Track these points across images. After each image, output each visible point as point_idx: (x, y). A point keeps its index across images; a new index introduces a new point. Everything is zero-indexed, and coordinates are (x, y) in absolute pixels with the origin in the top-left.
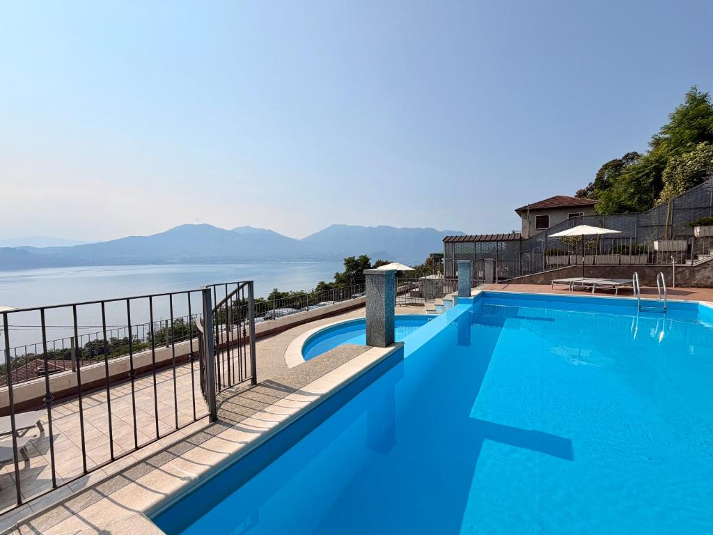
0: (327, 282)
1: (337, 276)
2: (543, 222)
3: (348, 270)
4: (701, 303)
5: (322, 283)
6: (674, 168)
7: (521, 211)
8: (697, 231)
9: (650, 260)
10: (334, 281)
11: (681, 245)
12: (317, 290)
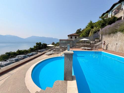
0: (32, 48)
1: (34, 46)
2: (71, 38)
3: (37, 45)
4: (102, 51)
5: (31, 48)
6: (92, 31)
7: (68, 36)
8: (96, 40)
9: (91, 44)
10: (34, 47)
11: (94, 42)
12: (30, 49)
